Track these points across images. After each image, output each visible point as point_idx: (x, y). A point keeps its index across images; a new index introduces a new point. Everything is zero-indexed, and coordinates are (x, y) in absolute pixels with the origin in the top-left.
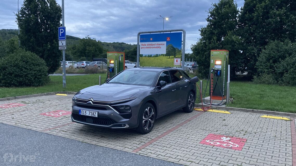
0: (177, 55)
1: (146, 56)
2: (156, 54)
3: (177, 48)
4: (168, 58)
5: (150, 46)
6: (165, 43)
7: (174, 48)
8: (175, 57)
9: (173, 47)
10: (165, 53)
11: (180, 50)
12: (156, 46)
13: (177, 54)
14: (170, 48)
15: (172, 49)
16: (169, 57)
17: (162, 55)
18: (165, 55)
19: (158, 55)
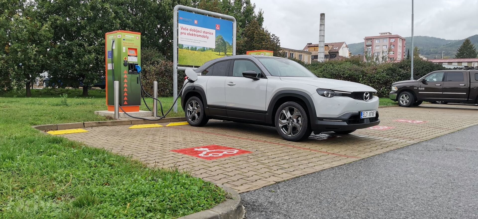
0: (228, 52)
1: (188, 48)
2: (203, 48)
3: (227, 42)
4: (218, 55)
5: (194, 33)
6: (214, 31)
7: (225, 42)
8: (225, 54)
9: (223, 40)
10: (214, 47)
11: (230, 46)
12: (202, 34)
13: (228, 50)
14: (219, 40)
15: (222, 42)
16: (218, 53)
17: (210, 49)
18: (214, 50)
19: (206, 49)
